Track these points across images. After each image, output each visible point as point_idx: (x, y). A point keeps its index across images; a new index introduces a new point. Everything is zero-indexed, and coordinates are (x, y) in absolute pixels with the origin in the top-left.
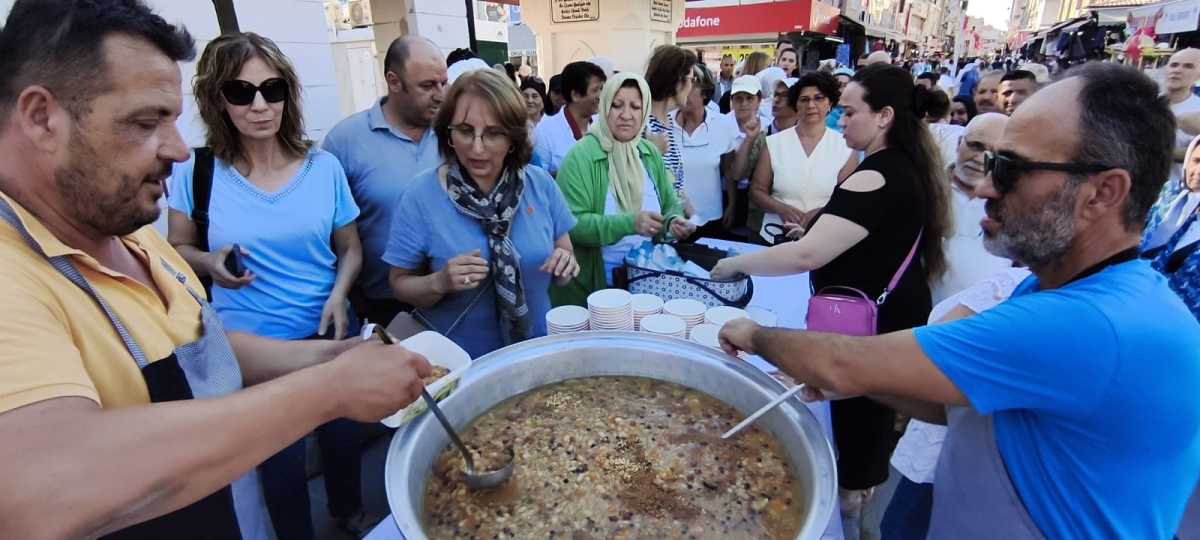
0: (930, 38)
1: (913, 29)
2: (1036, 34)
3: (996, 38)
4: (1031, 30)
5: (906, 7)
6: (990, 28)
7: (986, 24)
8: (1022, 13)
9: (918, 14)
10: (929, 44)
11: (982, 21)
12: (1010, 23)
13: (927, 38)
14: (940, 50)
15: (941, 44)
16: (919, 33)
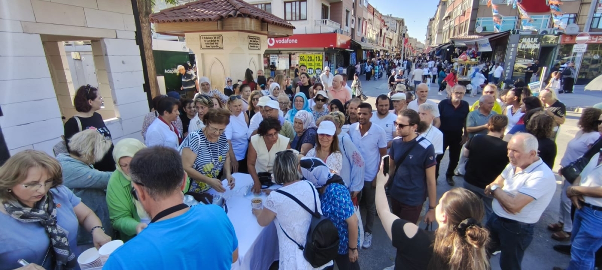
0: (394, 48)
1: (387, 44)
2: (433, 48)
3: (422, 47)
4: (432, 46)
5: (383, 34)
6: (419, 43)
7: (418, 41)
8: (430, 39)
9: (389, 37)
10: (394, 50)
11: (416, 39)
12: (426, 41)
13: (393, 48)
14: (399, 53)
15: (399, 50)
16: (389, 45)
